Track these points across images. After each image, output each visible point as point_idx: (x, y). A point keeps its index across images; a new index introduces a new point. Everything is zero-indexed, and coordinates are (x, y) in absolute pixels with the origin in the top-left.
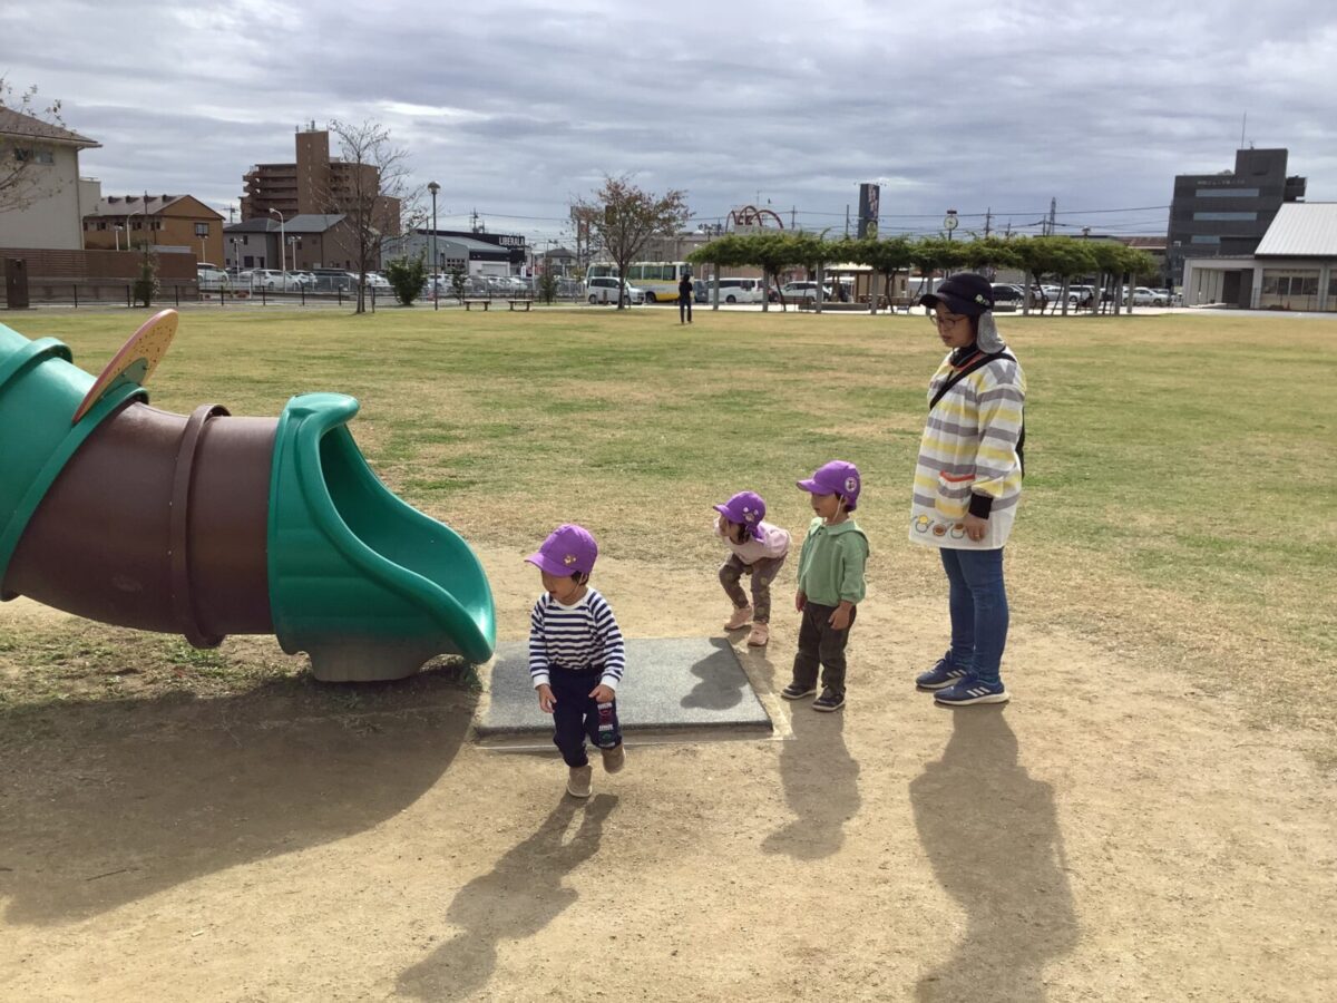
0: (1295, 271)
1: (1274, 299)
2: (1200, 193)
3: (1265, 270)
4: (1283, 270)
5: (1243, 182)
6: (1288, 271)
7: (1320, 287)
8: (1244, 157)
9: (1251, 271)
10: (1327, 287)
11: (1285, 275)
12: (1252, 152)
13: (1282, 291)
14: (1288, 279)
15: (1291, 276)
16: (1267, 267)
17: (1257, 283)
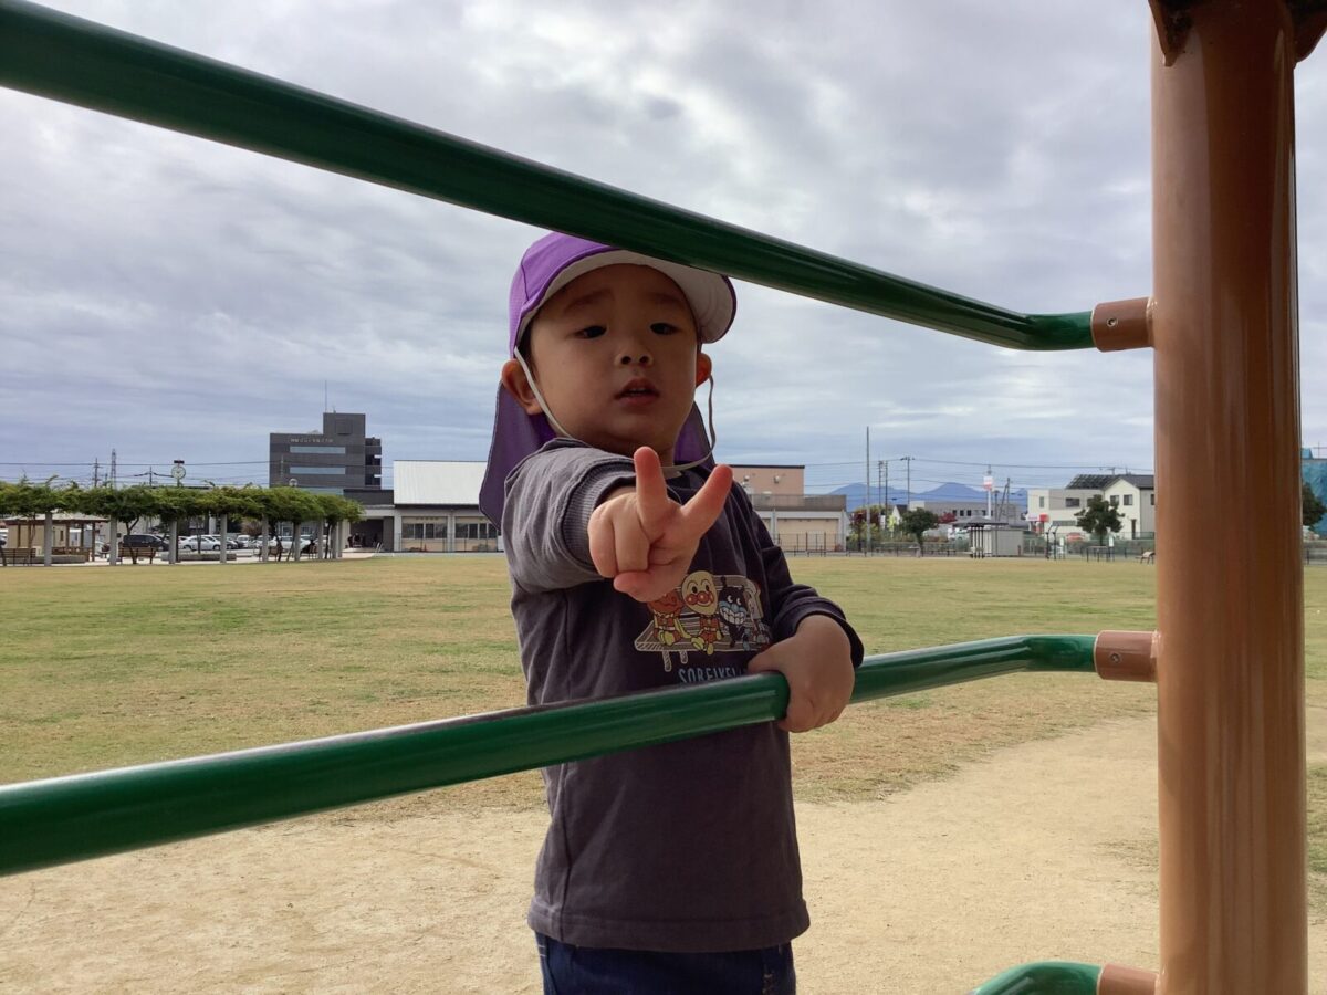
0: (427, 518)
1: (413, 543)
2: (294, 450)
3: (403, 517)
4: (417, 518)
5: (331, 441)
6: (422, 518)
7: (449, 531)
8: (329, 419)
9: (393, 518)
10: (454, 531)
11: (419, 521)
12: (335, 415)
13: (419, 535)
14: (422, 525)
15: (424, 522)
16: (406, 515)
17: (398, 529)
